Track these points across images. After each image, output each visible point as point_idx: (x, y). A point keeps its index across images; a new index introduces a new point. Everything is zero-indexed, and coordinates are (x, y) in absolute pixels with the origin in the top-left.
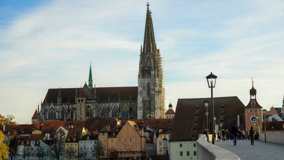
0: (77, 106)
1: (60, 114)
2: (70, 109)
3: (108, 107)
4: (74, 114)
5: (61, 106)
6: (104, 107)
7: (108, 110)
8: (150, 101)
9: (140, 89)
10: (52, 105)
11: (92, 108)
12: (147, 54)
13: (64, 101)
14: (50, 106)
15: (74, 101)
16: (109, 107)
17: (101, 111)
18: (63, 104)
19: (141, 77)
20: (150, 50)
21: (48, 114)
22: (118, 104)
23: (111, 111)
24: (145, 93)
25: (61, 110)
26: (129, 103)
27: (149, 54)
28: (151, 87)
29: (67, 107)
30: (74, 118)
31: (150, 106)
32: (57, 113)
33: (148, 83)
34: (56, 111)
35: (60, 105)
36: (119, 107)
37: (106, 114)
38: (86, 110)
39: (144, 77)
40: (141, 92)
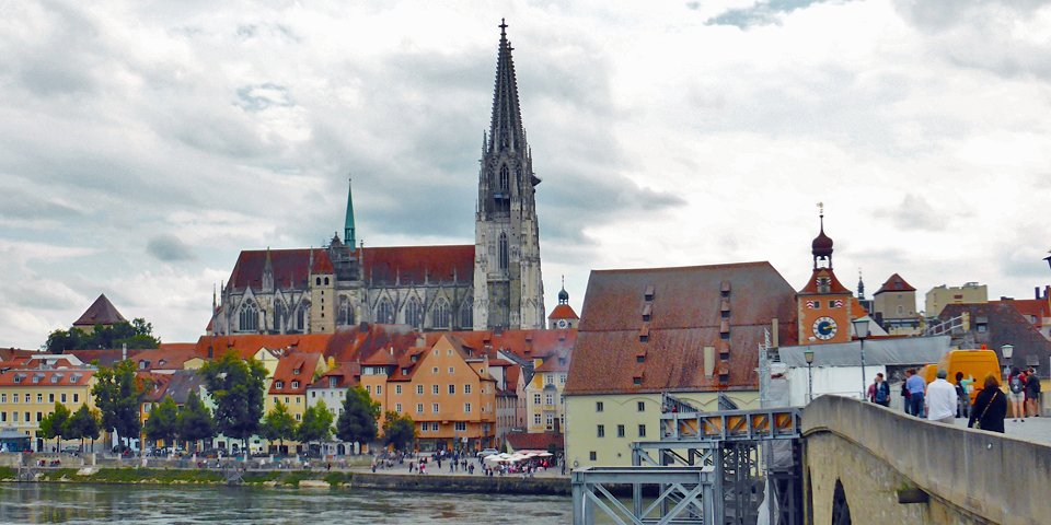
0: (313, 295)
1: (270, 318)
2: (295, 303)
3: (394, 299)
4: (305, 318)
5: (272, 296)
6: (385, 298)
7: (396, 306)
8: (508, 282)
9: (480, 252)
10: (249, 294)
11: (352, 302)
12: (498, 157)
13: (280, 283)
14: (242, 295)
15: (306, 281)
16: (398, 300)
17: (376, 309)
18: (278, 291)
19: (483, 218)
20: (507, 146)
21: (237, 316)
22: (421, 292)
23: (403, 310)
24: (493, 263)
25: (272, 305)
26: (452, 290)
27: (504, 159)
28: (511, 246)
29: (289, 299)
30: (306, 327)
31: (506, 294)
32: (262, 315)
33: (504, 235)
34: (259, 310)
35: (269, 293)
36: (423, 299)
37: (390, 318)
38: (336, 308)
39: (491, 219)
40: (484, 261)
